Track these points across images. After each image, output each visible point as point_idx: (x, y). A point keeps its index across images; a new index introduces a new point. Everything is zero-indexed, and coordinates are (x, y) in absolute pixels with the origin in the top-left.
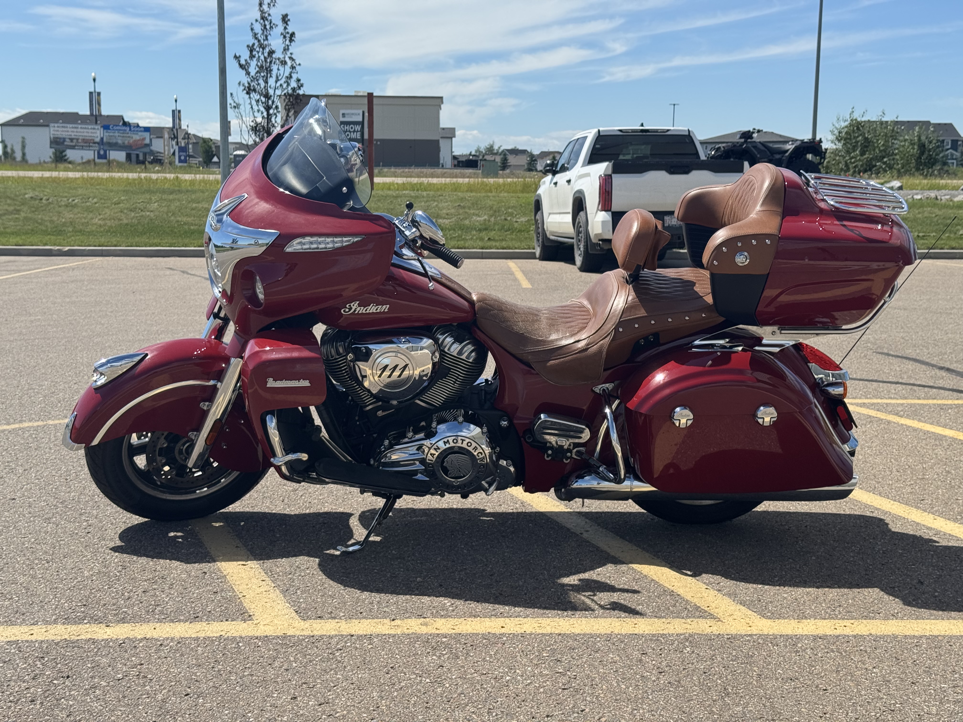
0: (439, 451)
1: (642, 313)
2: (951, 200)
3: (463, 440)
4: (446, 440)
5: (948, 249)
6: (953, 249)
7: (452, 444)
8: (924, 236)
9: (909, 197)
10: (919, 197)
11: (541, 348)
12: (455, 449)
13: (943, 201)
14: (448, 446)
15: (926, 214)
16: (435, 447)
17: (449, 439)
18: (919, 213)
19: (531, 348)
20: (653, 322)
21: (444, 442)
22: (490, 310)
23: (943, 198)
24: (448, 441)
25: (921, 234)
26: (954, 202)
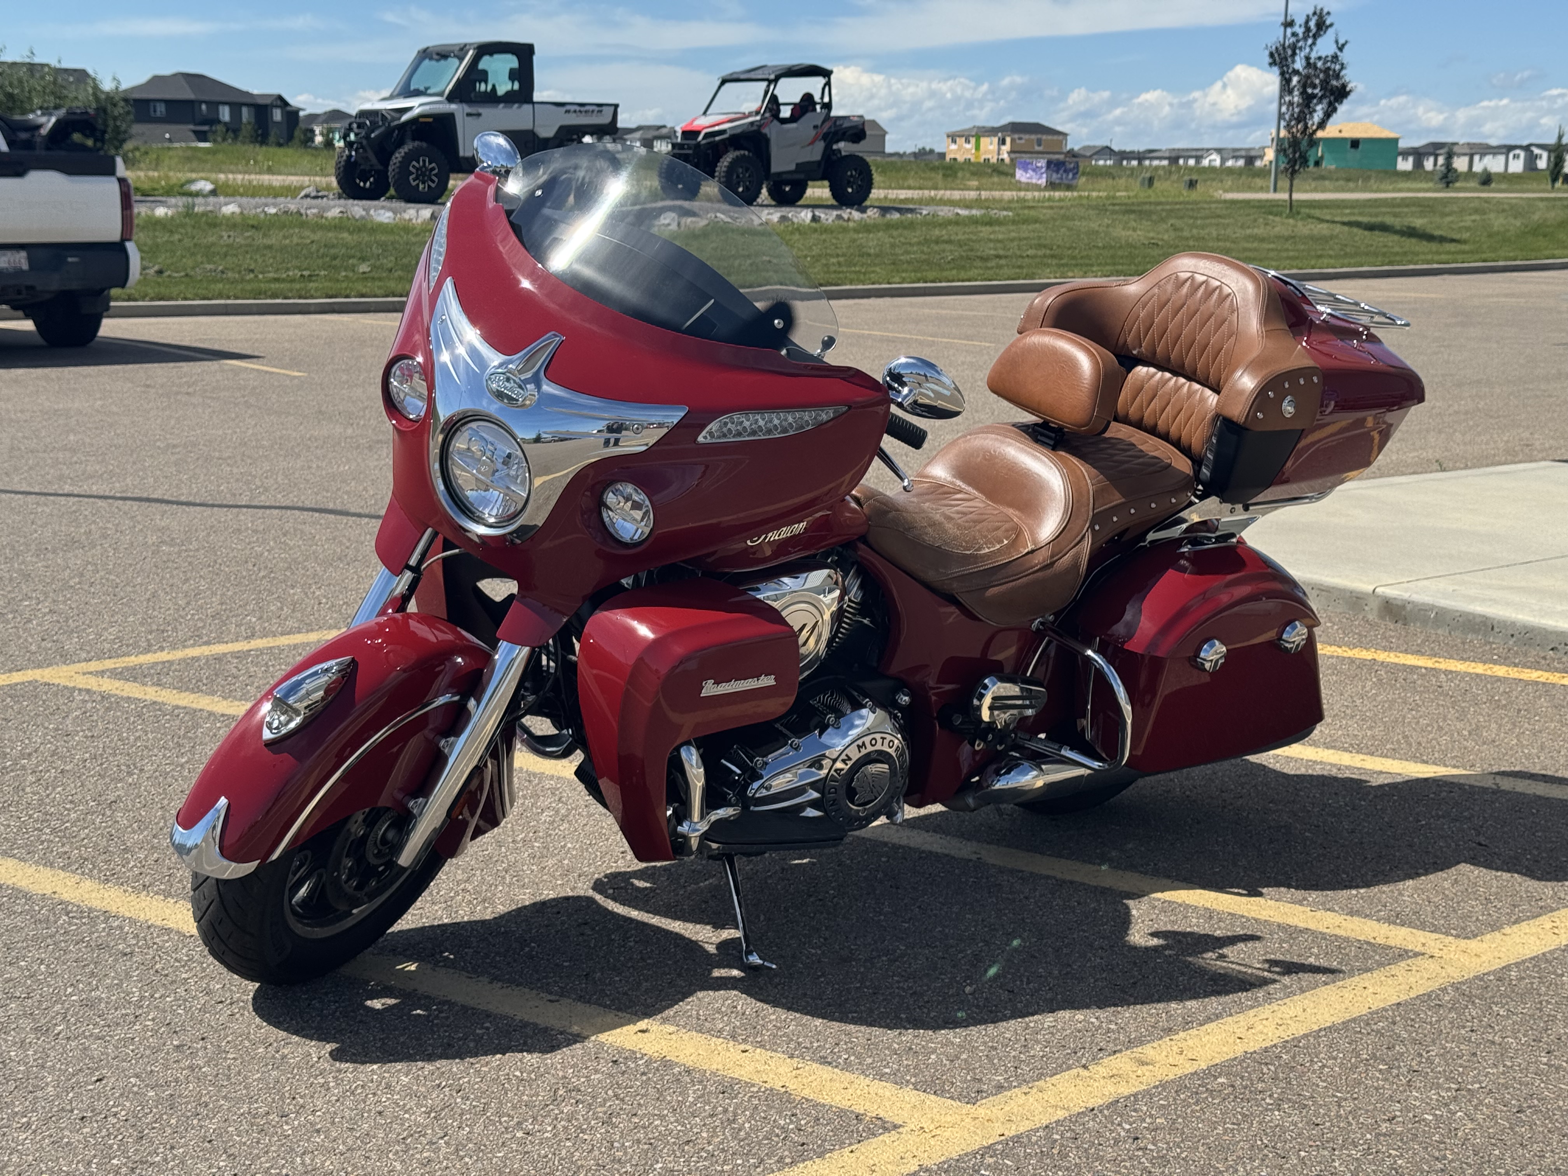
0: (850, 763)
1: (1117, 499)
2: (322, 217)
3: (883, 739)
4: (860, 742)
5: (356, 297)
6: (363, 296)
7: (870, 748)
8: (310, 276)
9: (259, 210)
10: (273, 211)
11: (972, 568)
12: (875, 756)
13: (310, 216)
14: (864, 751)
15: (295, 240)
16: (843, 757)
17: (864, 739)
18: (285, 237)
19: (956, 570)
20: (1133, 511)
21: (858, 746)
22: (887, 512)
23: (309, 212)
24: (864, 743)
25: (306, 273)
26: (326, 218)
